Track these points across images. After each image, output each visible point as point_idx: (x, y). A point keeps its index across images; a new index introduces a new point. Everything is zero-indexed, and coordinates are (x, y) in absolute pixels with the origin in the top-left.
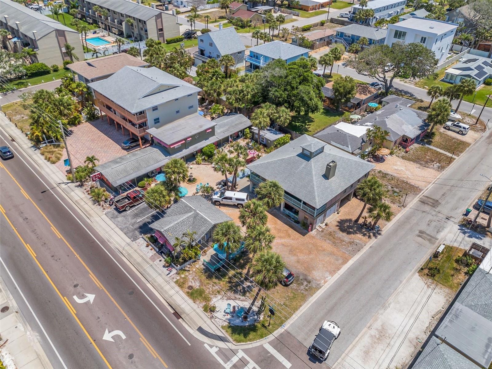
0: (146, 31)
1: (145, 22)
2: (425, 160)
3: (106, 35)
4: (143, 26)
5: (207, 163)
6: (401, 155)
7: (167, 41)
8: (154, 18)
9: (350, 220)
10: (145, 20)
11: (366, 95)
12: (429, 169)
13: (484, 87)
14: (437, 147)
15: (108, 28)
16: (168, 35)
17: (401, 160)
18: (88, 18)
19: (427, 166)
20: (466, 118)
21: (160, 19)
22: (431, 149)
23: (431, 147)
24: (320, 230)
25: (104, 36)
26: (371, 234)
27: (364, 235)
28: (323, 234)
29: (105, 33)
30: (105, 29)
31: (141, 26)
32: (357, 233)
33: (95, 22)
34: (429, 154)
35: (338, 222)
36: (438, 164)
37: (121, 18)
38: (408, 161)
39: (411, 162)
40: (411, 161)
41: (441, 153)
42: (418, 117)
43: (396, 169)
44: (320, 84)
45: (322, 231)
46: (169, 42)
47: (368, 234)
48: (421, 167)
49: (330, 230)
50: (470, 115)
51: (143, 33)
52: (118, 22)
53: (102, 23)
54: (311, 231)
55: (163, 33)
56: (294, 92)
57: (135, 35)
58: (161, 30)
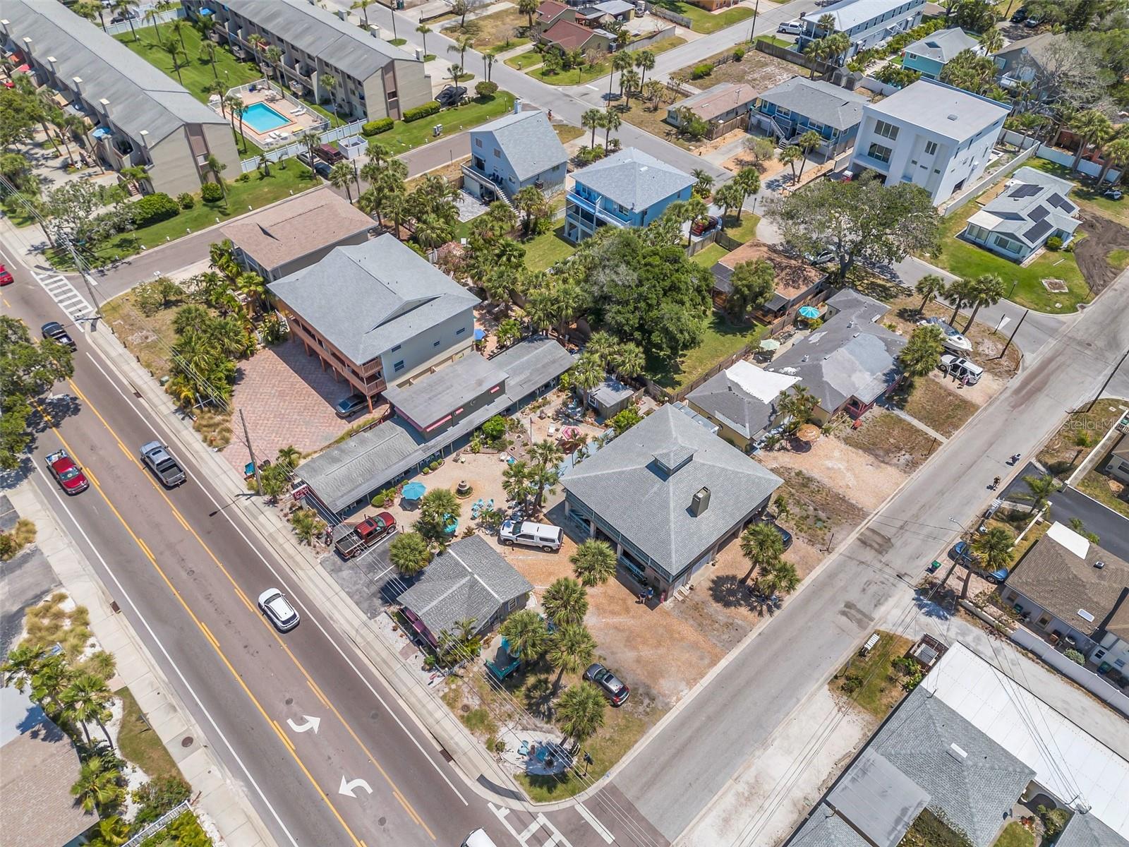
0: (362, 98)
1: (360, 83)
2: (886, 446)
3: (278, 97)
4: (356, 88)
5: (490, 450)
6: (843, 435)
7: (404, 115)
8: (379, 72)
9: (734, 578)
10: (361, 80)
11: (798, 288)
12: (889, 468)
13: (1043, 256)
14: (914, 415)
15: (280, 78)
16: (408, 104)
17: (843, 446)
19: (887, 459)
20: (986, 341)
21: (391, 74)
22: (901, 420)
23: (903, 415)
24: (680, 598)
25: (273, 100)
26: (765, 607)
27: (752, 609)
28: (684, 606)
29: (275, 90)
30: (274, 78)
31: (351, 85)
32: (740, 605)
33: (251, 58)
34: (896, 432)
35: (713, 581)
36: (907, 456)
37: (309, 61)
38: (854, 450)
39: (860, 452)
40: (861, 448)
41: (918, 431)
42: (887, 351)
43: (828, 469)
44: (703, 283)
45: (683, 601)
46: (408, 120)
47: (759, 608)
48: (876, 463)
49: (697, 599)
50: (994, 333)
51: (355, 100)
52: (301, 68)
53: (268, 65)
54: (665, 600)
55: (397, 101)
56: (651, 314)
57: (339, 100)
58: (394, 94)
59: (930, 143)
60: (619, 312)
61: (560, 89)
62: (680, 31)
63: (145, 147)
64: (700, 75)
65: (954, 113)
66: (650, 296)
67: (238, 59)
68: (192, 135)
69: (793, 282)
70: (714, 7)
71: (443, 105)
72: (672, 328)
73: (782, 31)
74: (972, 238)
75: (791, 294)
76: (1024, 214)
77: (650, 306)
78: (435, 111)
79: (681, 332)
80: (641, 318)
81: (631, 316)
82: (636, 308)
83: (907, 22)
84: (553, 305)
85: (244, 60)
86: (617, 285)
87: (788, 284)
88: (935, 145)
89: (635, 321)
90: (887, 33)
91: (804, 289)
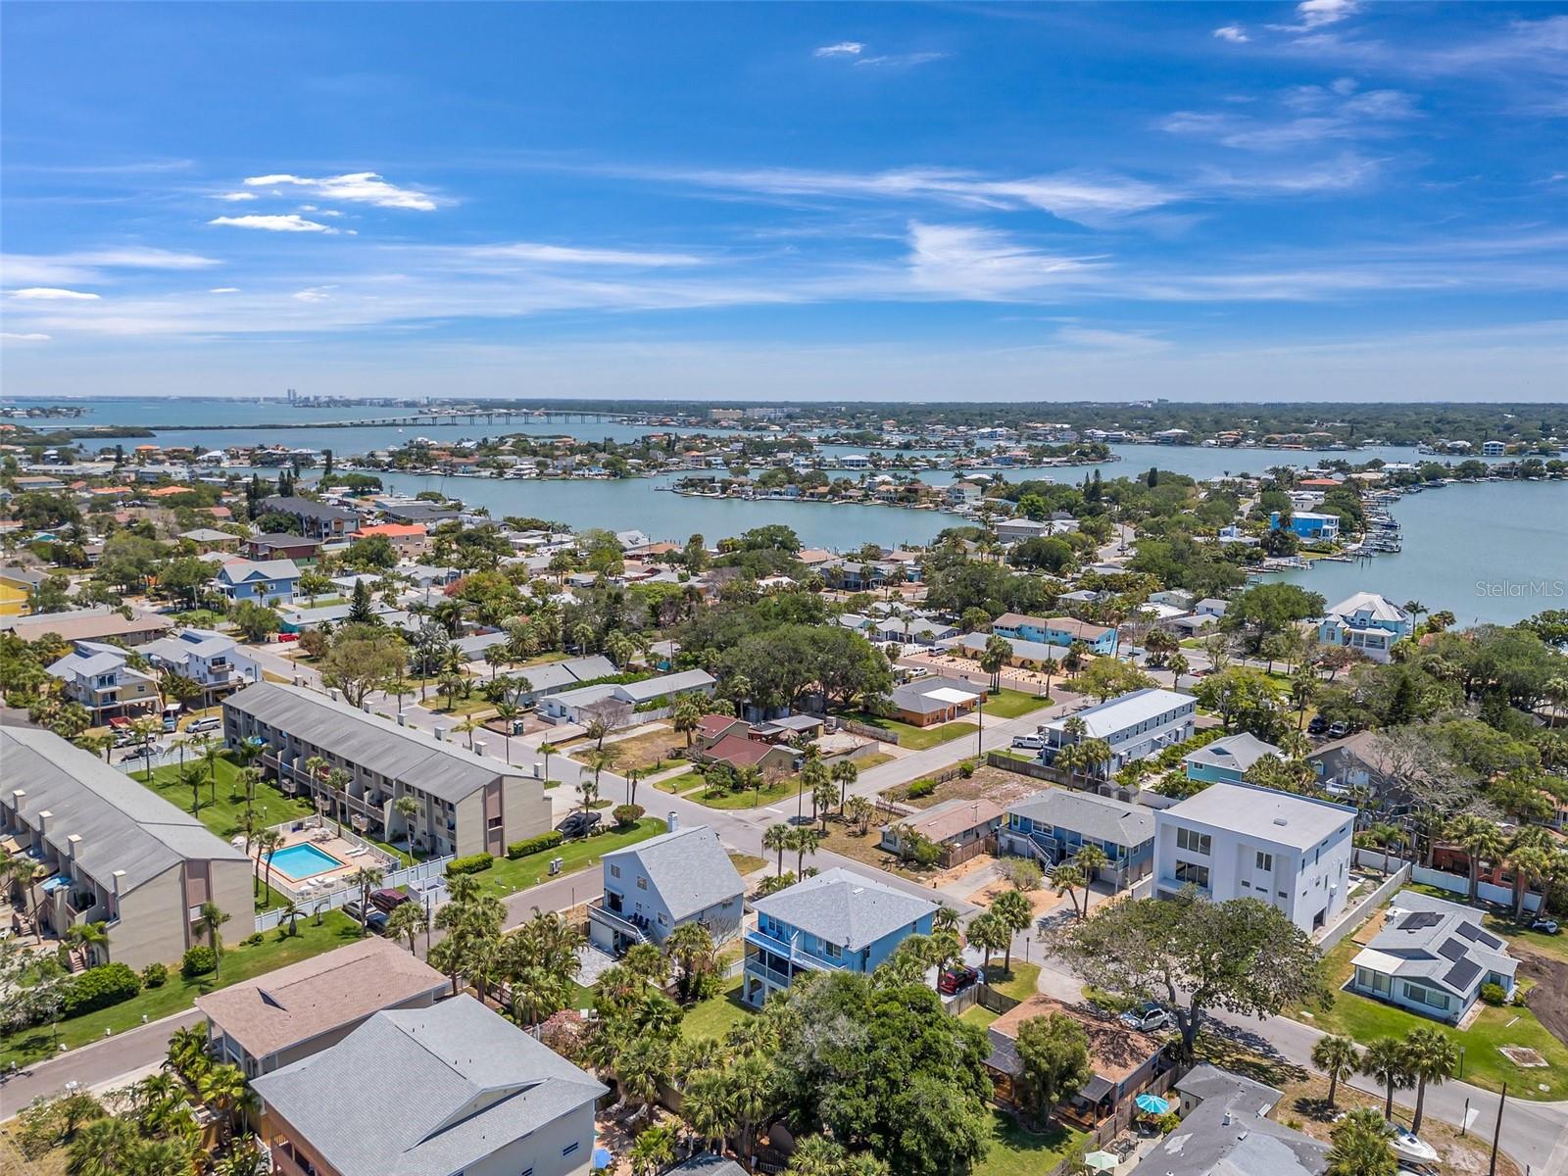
0: (452, 827)
1: (451, 807)
3: (332, 836)
4: (445, 815)
7: (509, 849)
8: (481, 792)
10: (453, 802)
11: (1125, 1066)
13: (1484, 1013)
15: (339, 813)
16: (515, 835)
18: (286, 781)
20: (1455, 1147)
21: (497, 794)
25: (323, 839)
29: (330, 827)
30: (330, 814)
31: (438, 811)
33: (305, 792)
37: (385, 788)
42: (1302, 1162)
44: (974, 1050)
46: (514, 855)
50: (1463, 1134)
51: (442, 832)
52: (372, 797)
53: (325, 798)
55: (502, 830)
56: (897, 1098)
57: (418, 834)
58: (498, 821)
59: (1260, 855)
60: (842, 1095)
61: (730, 813)
62: (884, 748)
63: (115, 895)
64: (920, 793)
65: (1282, 817)
66: (891, 1066)
67: (286, 794)
68: (192, 876)
69: (1116, 1056)
70: (925, 721)
71: (566, 836)
72: (936, 1121)
73: (1020, 746)
74: (1368, 989)
75: (1117, 1075)
76: (1432, 949)
77: (893, 1084)
78: (554, 843)
79: (952, 1127)
80: (881, 1109)
81: (864, 1104)
82: (871, 1090)
83: (1178, 732)
84: (729, 1094)
85: (295, 796)
86: (835, 1048)
87: (1108, 1059)
88: (1269, 857)
89: (869, 1112)
90: (1156, 744)
91: (1135, 1067)
